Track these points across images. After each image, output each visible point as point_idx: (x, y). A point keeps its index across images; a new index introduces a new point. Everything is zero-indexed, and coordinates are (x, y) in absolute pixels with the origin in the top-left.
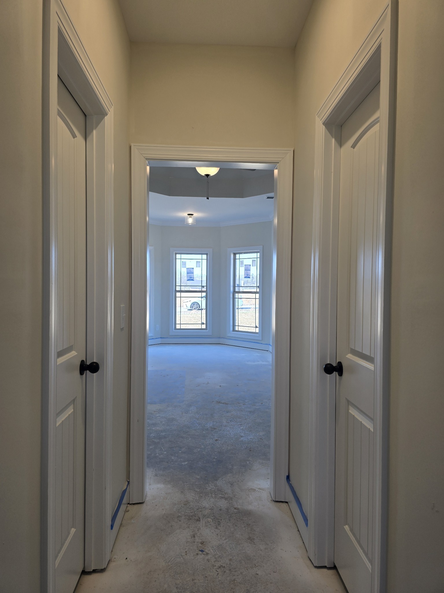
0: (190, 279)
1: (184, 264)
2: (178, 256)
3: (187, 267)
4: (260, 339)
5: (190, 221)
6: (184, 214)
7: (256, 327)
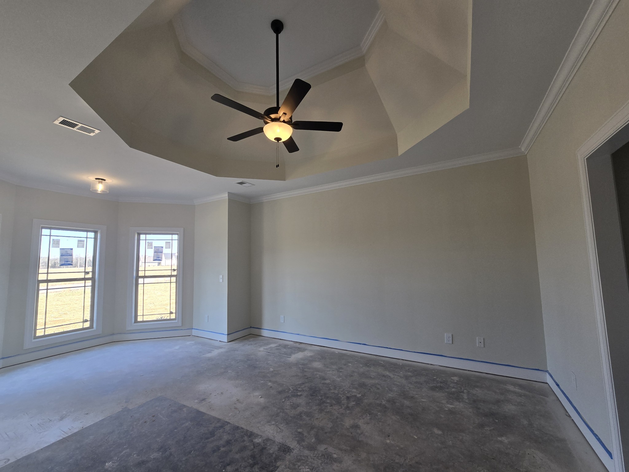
0: (65, 263)
1: (56, 243)
2: (45, 232)
3: (61, 247)
4: (180, 324)
5: (100, 188)
6: (91, 178)
7: (171, 313)
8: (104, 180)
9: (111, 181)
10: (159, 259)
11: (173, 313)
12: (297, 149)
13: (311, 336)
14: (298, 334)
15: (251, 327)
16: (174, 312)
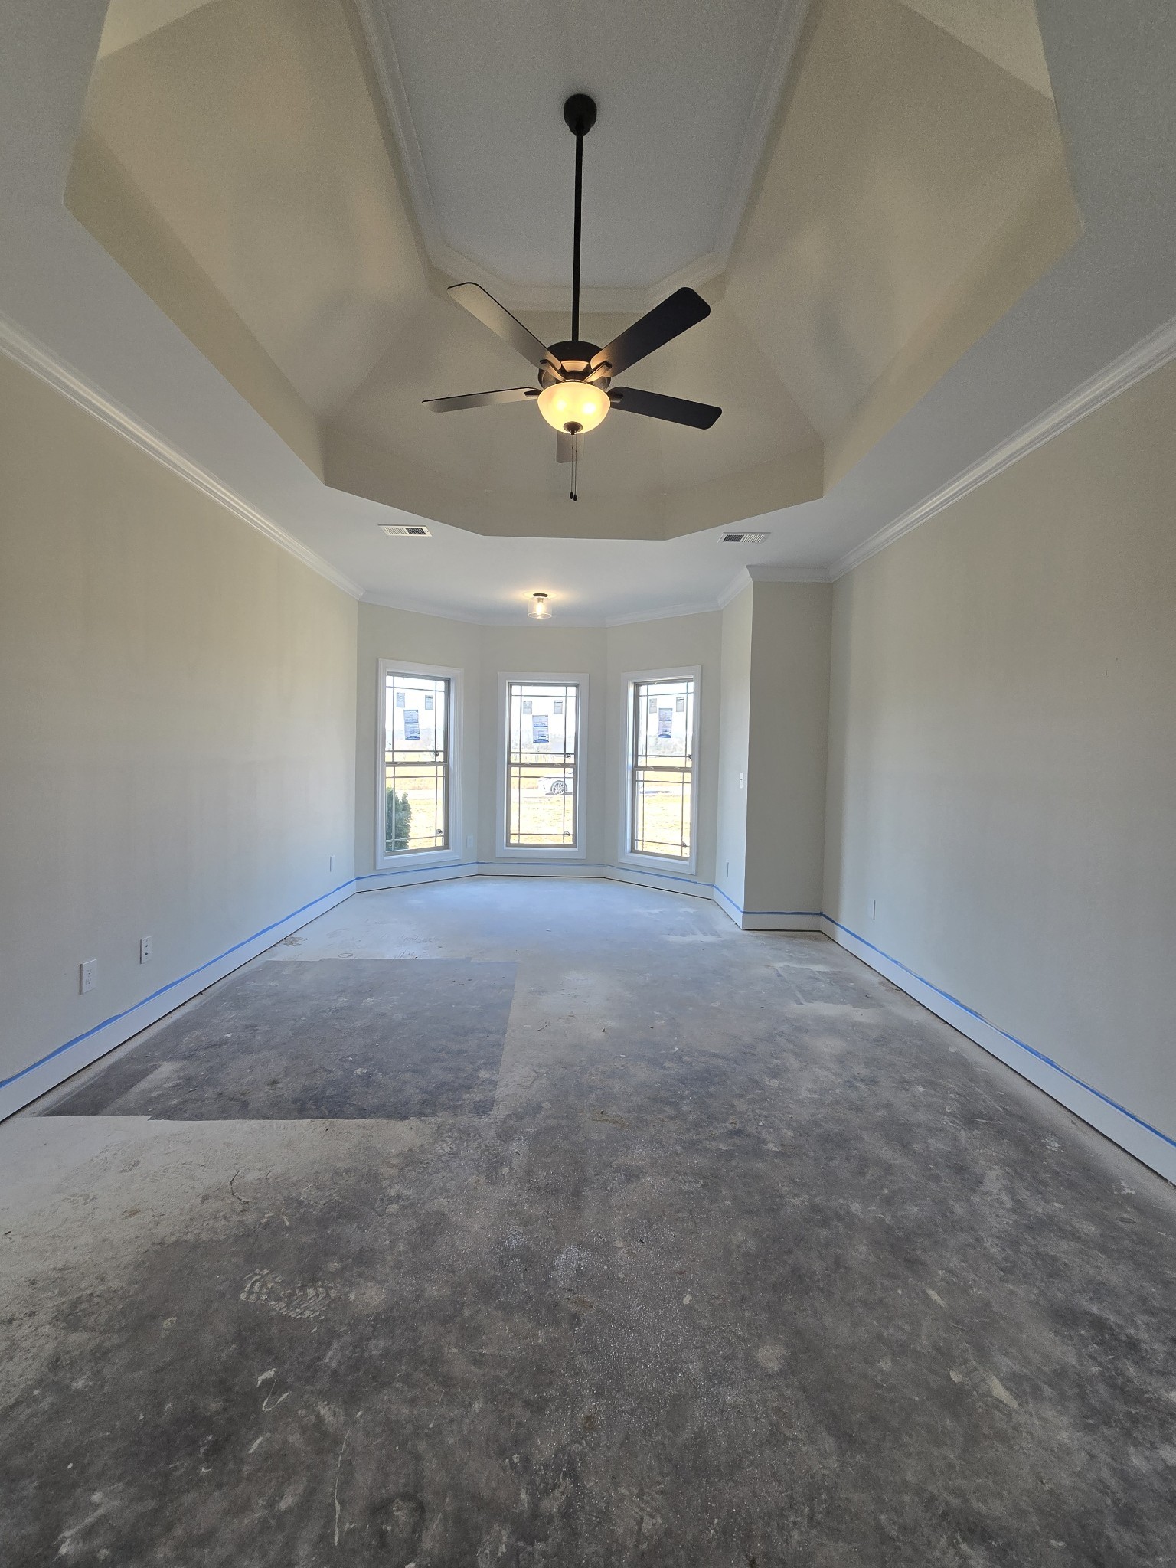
0: (541, 738)
1: (527, 707)
2: (516, 690)
3: (534, 714)
4: (693, 871)
5: (540, 609)
6: (526, 595)
7: (683, 845)
8: (546, 595)
9: (555, 596)
10: (667, 733)
11: (686, 846)
12: (716, 412)
13: (921, 976)
14: (896, 962)
15: (821, 914)
16: (688, 844)
